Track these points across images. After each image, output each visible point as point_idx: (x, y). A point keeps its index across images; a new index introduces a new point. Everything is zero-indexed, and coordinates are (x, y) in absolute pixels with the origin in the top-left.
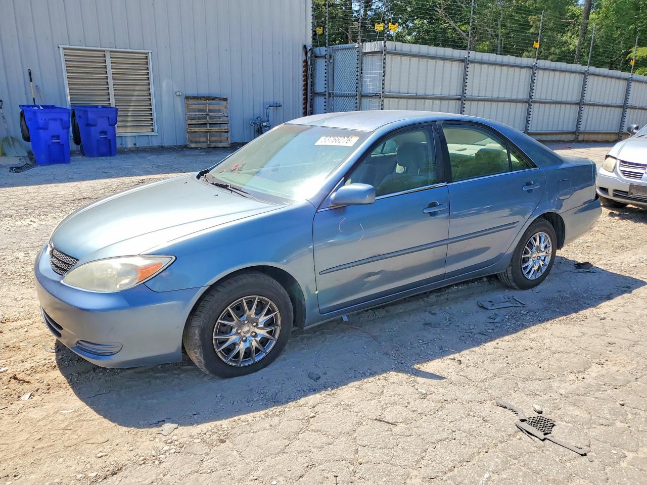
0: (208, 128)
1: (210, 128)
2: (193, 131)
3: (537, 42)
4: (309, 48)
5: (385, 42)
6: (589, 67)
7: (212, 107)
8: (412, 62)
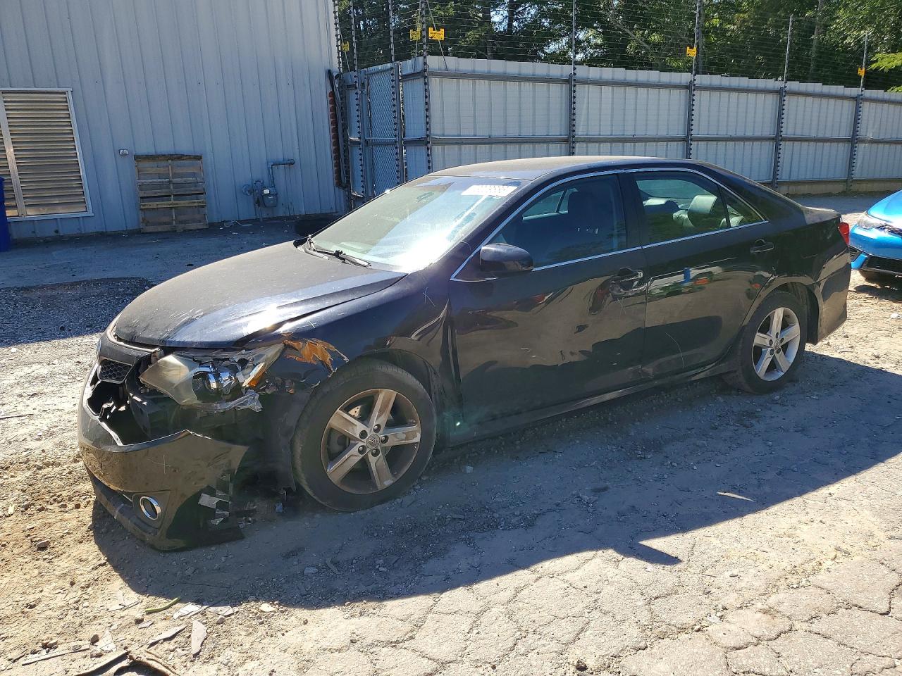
0: (173, 201)
1: (175, 202)
2: (146, 207)
3: (692, 48)
4: (335, 75)
5: (425, 57)
6: (786, 82)
7: (179, 171)
8: (477, 86)
